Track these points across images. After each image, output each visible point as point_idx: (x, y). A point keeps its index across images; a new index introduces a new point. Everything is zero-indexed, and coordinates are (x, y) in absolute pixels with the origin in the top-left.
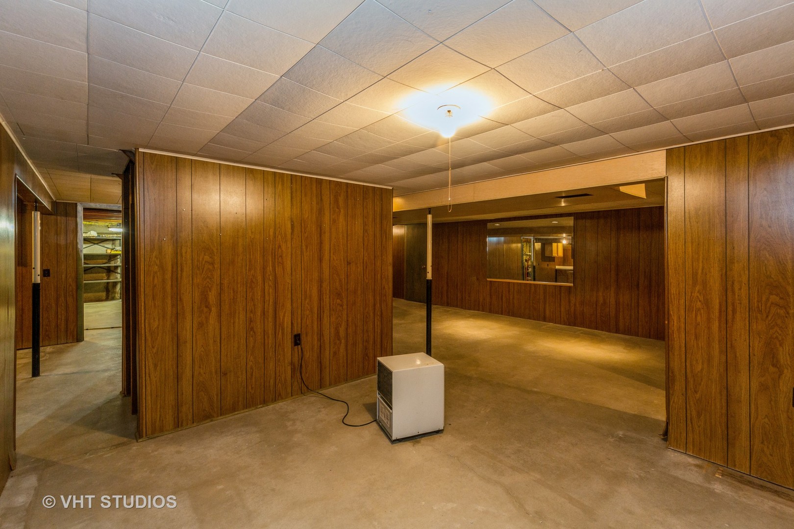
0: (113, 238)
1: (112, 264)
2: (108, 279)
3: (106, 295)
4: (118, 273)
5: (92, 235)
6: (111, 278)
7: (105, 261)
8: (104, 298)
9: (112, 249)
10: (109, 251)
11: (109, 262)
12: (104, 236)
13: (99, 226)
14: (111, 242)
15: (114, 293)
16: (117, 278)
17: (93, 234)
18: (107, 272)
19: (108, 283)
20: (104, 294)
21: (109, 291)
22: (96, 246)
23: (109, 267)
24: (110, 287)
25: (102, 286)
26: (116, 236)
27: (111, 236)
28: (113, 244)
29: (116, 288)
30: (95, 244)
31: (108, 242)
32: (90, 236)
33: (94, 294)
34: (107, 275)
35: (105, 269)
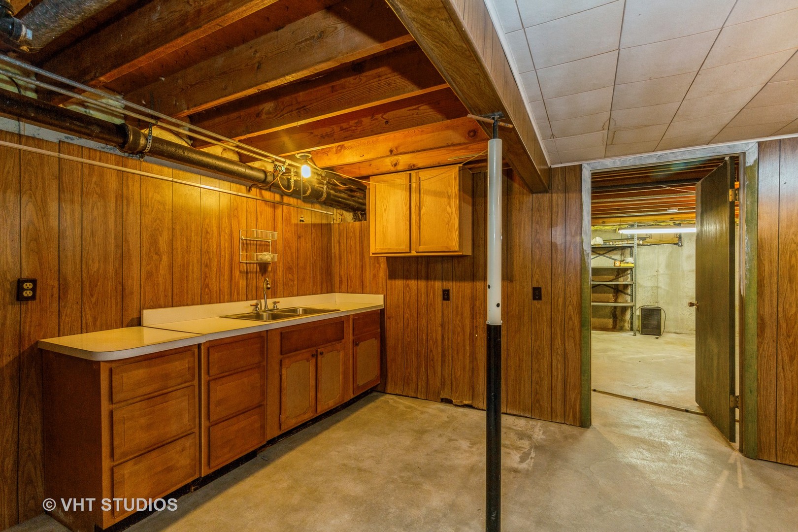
0: (623, 245)
1: (621, 282)
2: (616, 301)
3: (613, 323)
4: (628, 294)
5: (598, 243)
6: (619, 301)
7: (611, 277)
8: (611, 326)
9: (622, 261)
10: (618, 264)
11: (617, 278)
12: (612, 244)
13: (605, 231)
14: (620, 252)
15: (623, 321)
16: (626, 302)
17: (598, 241)
18: (614, 293)
19: (615, 307)
20: (610, 322)
21: (617, 318)
22: (601, 257)
23: (617, 285)
24: (618, 313)
25: (608, 311)
26: (626, 242)
27: (620, 243)
28: (622, 254)
29: (625, 314)
30: (600, 254)
31: (615, 252)
32: (596, 243)
33: (599, 320)
34: (614, 296)
35: (612, 288)
